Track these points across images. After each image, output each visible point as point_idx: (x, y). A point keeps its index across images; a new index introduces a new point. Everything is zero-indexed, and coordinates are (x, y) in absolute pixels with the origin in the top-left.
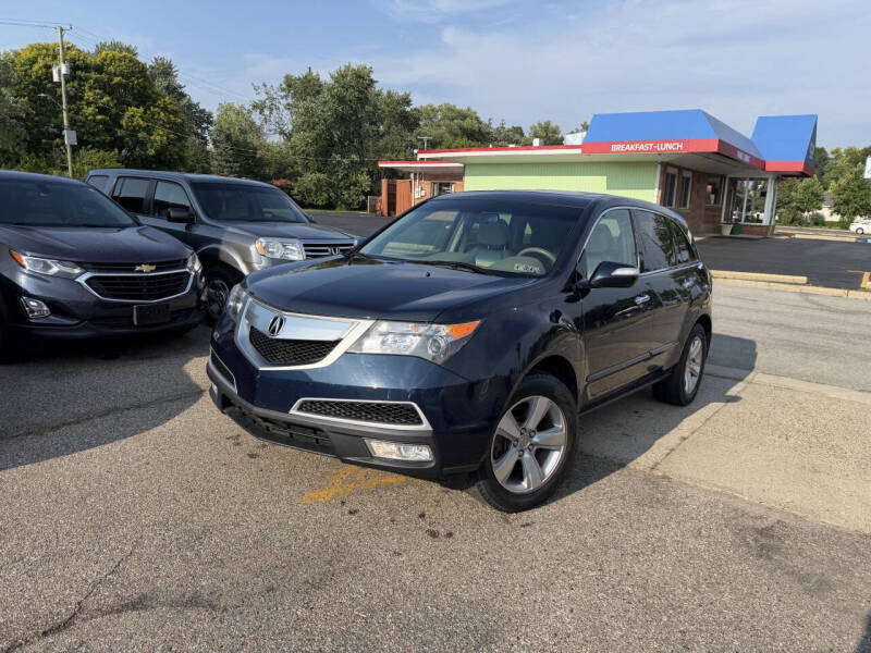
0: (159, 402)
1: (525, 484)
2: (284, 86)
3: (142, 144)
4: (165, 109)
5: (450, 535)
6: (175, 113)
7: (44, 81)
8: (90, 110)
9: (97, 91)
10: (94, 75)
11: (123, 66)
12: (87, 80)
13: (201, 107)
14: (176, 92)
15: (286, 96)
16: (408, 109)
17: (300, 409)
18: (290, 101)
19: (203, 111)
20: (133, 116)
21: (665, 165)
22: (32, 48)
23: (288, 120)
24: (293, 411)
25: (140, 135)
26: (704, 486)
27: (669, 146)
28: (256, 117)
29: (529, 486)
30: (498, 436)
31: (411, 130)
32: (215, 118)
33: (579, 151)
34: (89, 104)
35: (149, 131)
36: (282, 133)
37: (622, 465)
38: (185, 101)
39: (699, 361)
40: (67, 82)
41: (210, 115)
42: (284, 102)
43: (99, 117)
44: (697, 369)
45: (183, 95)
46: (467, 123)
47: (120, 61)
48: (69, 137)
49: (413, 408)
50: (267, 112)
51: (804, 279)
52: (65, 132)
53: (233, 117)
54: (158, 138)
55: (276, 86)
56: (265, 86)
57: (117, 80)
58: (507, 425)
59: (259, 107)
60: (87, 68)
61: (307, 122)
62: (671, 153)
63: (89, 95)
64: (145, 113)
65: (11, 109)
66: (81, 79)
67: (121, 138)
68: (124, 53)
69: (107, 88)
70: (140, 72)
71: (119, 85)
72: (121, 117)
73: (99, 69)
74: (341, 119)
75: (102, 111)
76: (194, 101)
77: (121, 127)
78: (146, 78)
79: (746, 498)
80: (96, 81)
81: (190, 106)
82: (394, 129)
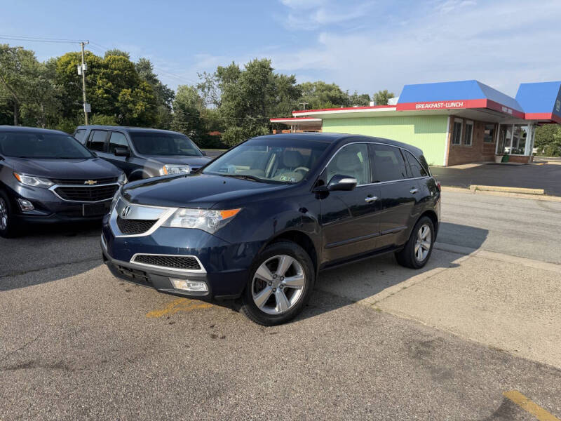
0: (88, 260)
1: (277, 309)
2: (217, 73)
3: (130, 111)
4: (144, 90)
5: (224, 337)
6: (150, 92)
7: (73, 76)
8: (100, 91)
9: (105, 80)
10: (103, 70)
11: (120, 65)
12: (98, 73)
13: (168, 87)
14: (152, 79)
15: (218, 80)
16: (294, 85)
17: (136, 260)
18: (221, 82)
19: (168, 90)
20: (125, 94)
21: (453, 117)
22: (68, 55)
23: (219, 94)
24: (132, 261)
25: (129, 106)
26: (401, 316)
27: (454, 105)
28: (200, 93)
29: (279, 310)
30: (256, 279)
31: (296, 99)
32: (176, 94)
33: (395, 109)
34: (99, 88)
35: (134, 103)
36: (215, 103)
37: (354, 302)
38: (157, 85)
39: (429, 240)
40: (86, 75)
41: (173, 93)
42: (217, 83)
43: (105, 95)
44: (428, 246)
45: (156, 81)
46: (333, 93)
47: (118, 61)
48: (87, 108)
49: (195, 260)
50: (206, 90)
51: (542, 191)
52: (84, 105)
53: (187, 93)
54: (140, 107)
55: (212, 74)
56: (205, 73)
57: (116, 72)
58: (262, 272)
59: (201, 87)
60: (99, 66)
61: (231, 95)
62: (455, 109)
63: (99, 82)
64: (132, 92)
65: (54, 92)
66: (95, 73)
67: (118, 108)
68: (121, 56)
69: (110, 78)
70: (130, 67)
71: (117, 75)
72: (118, 95)
73: (106, 67)
74: (251, 93)
75: (107, 91)
76: (164, 84)
77: (118, 101)
78: (134, 71)
79: (425, 324)
80: (104, 74)
81: (161, 88)
82: (285, 99)
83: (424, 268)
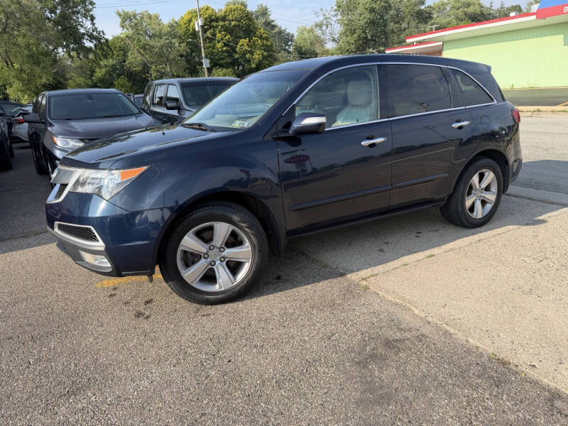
1: (217, 286)
2: (335, 8)
3: (248, 61)
4: (261, 37)
6: (267, 39)
7: (194, 34)
8: (219, 45)
9: (223, 33)
10: (221, 23)
11: (236, 14)
12: (217, 26)
13: (288, 31)
14: (269, 25)
15: (336, 15)
16: (422, 7)
18: (339, 17)
19: (288, 34)
20: (243, 45)
22: (189, 13)
23: (337, 29)
24: (56, 229)
25: (247, 56)
28: (318, 32)
29: (220, 287)
30: (182, 250)
31: (426, 23)
32: (296, 35)
33: (534, 17)
34: (219, 42)
35: (251, 53)
36: (334, 40)
38: (276, 30)
39: (494, 189)
40: (205, 31)
41: (293, 36)
42: (334, 19)
43: (225, 49)
44: (491, 197)
45: (274, 26)
46: (471, 10)
47: (234, 11)
48: (206, 63)
49: (90, 229)
50: (324, 28)
52: (203, 61)
53: (306, 35)
54: (257, 57)
55: (329, 9)
56: (322, 10)
57: (233, 23)
58: (190, 242)
59: (320, 26)
60: (217, 20)
61: (350, 30)
63: (219, 35)
64: (250, 41)
65: (178, 51)
66: (214, 27)
67: (237, 59)
68: (237, 6)
69: (227, 30)
70: (246, 16)
71: (235, 25)
72: (236, 47)
73: (224, 19)
74: (372, 23)
75: (226, 45)
76: (283, 28)
77: (236, 52)
78: (250, 20)
79: (417, 312)
80: (222, 27)
81: (280, 32)
82: (413, 24)
83: (483, 228)
